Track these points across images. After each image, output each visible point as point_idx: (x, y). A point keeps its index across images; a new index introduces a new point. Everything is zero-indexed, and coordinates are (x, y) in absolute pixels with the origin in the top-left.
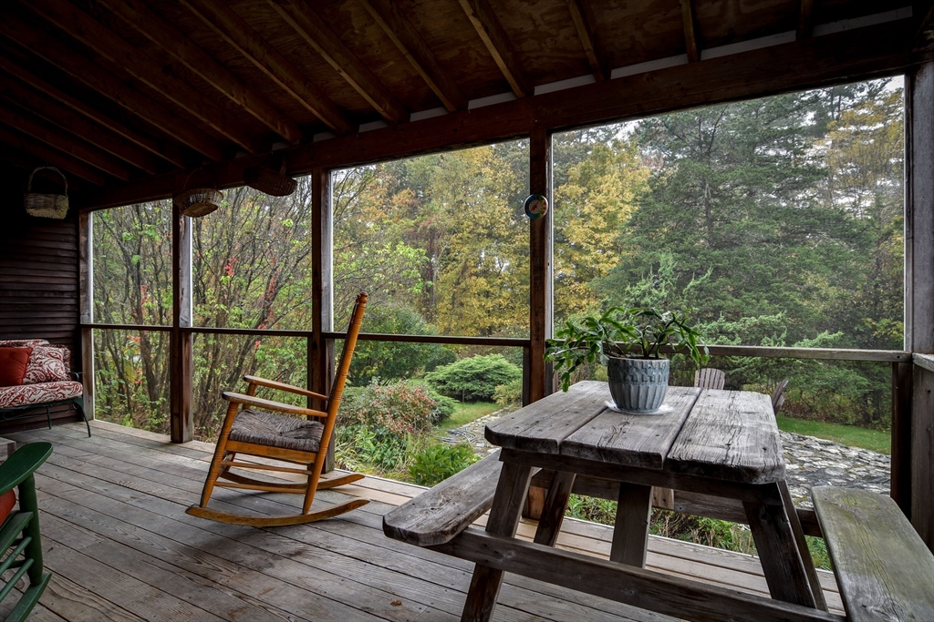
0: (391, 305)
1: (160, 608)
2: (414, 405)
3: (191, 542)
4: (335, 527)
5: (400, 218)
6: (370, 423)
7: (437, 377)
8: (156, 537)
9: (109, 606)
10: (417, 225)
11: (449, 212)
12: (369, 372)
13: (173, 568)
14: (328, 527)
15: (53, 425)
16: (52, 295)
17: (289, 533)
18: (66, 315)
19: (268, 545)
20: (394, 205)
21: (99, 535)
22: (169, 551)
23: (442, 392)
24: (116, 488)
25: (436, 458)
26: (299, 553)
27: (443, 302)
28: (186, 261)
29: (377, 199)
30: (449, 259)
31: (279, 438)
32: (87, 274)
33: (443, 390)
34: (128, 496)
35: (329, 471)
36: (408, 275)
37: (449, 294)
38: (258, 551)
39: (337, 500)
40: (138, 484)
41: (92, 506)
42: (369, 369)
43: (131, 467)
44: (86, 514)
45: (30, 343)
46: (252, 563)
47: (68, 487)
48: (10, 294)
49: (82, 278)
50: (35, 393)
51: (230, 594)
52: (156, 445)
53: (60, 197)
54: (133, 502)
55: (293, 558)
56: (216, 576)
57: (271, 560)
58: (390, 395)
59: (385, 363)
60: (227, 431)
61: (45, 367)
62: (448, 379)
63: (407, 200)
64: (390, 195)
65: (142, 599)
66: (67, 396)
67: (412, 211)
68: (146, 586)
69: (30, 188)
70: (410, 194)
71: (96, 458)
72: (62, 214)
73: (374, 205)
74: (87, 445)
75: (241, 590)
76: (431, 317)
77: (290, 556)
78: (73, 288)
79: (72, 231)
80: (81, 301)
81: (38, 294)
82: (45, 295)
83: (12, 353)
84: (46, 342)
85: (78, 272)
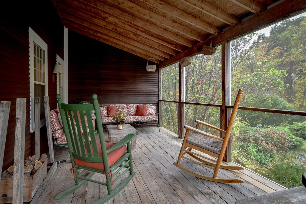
0: (268, 95)
1: (159, 196)
2: (278, 139)
3: (174, 175)
4: (226, 188)
5: (274, 59)
6: (255, 143)
7: (294, 128)
8: (165, 169)
9: (146, 188)
10: (283, 61)
11: (302, 53)
12: (258, 121)
13: (166, 182)
14: (223, 187)
15: (153, 127)
16: (153, 92)
17: (207, 183)
18: (156, 97)
19: (198, 186)
20: (271, 54)
21: (152, 163)
22: (167, 175)
23: (296, 135)
24: (161, 149)
25: (287, 169)
26: (209, 194)
27: (298, 93)
28: (183, 81)
29: (263, 53)
30: (302, 74)
31: (204, 145)
32: (161, 86)
33: (297, 134)
34: (162, 153)
35: (229, 162)
36: (276, 82)
37: (302, 90)
38: (194, 187)
39: (229, 175)
40: (166, 150)
41: (153, 153)
42: (258, 120)
43: (166, 143)
44: (151, 155)
45: (148, 104)
46: (191, 191)
47: (150, 146)
48: (144, 92)
49: (160, 87)
50: (147, 118)
51: (180, 201)
52: (174, 138)
53: (154, 65)
54: (163, 155)
55: (206, 196)
56: (178, 192)
57: (197, 193)
58: (265, 133)
59: (266, 119)
60: (186, 139)
61: (150, 111)
62: (300, 129)
63: (278, 51)
64: (269, 50)
65: (155, 190)
66: (154, 120)
67: (280, 55)
68: (158, 186)
69: (148, 64)
70: (279, 48)
71: (159, 139)
72: (154, 70)
73: (261, 55)
74: (158, 134)
75: (184, 201)
76: (292, 100)
77: (205, 194)
78: (158, 90)
79: (158, 75)
80: (159, 93)
81: (150, 92)
82: (152, 92)
83: (144, 107)
84: (151, 105)
85: (159, 86)
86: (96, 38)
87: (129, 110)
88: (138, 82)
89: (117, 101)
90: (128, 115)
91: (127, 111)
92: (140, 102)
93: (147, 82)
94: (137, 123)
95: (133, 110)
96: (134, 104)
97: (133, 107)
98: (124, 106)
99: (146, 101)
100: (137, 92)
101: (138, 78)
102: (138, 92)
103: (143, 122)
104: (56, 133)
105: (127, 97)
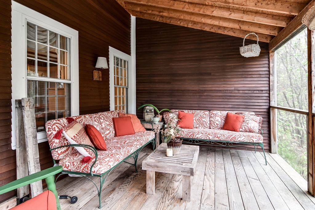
16: (258, 92)
18: (264, 101)
45: (247, 113)
48: (241, 92)
49: (271, 84)
50: (240, 137)
52: (295, 190)
53: (253, 45)
61: (249, 125)
69: (243, 44)
72: (257, 54)
78: (267, 88)
79: (267, 62)
80: (269, 94)
81: (252, 92)
82: (255, 92)
83: (237, 117)
84: (254, 113)
85: (269, 81)
86: (167, 21)
87: (213, 120)
88: (229, 77)
89: (197, 105)
90: (211, 127)
91: (210, 121)
92: (233, 108)
93: (246, 76)
94: (221, 143)
95: (220, 120)
96: (222, 111)
97: (219, 116)
98: (206, 113)
99: (244, 107)
100: (228, 92)
101: (229, 71)
102: (230, 92)
103: (233, 143)
104: (55, 152)
105: (211, 100)
